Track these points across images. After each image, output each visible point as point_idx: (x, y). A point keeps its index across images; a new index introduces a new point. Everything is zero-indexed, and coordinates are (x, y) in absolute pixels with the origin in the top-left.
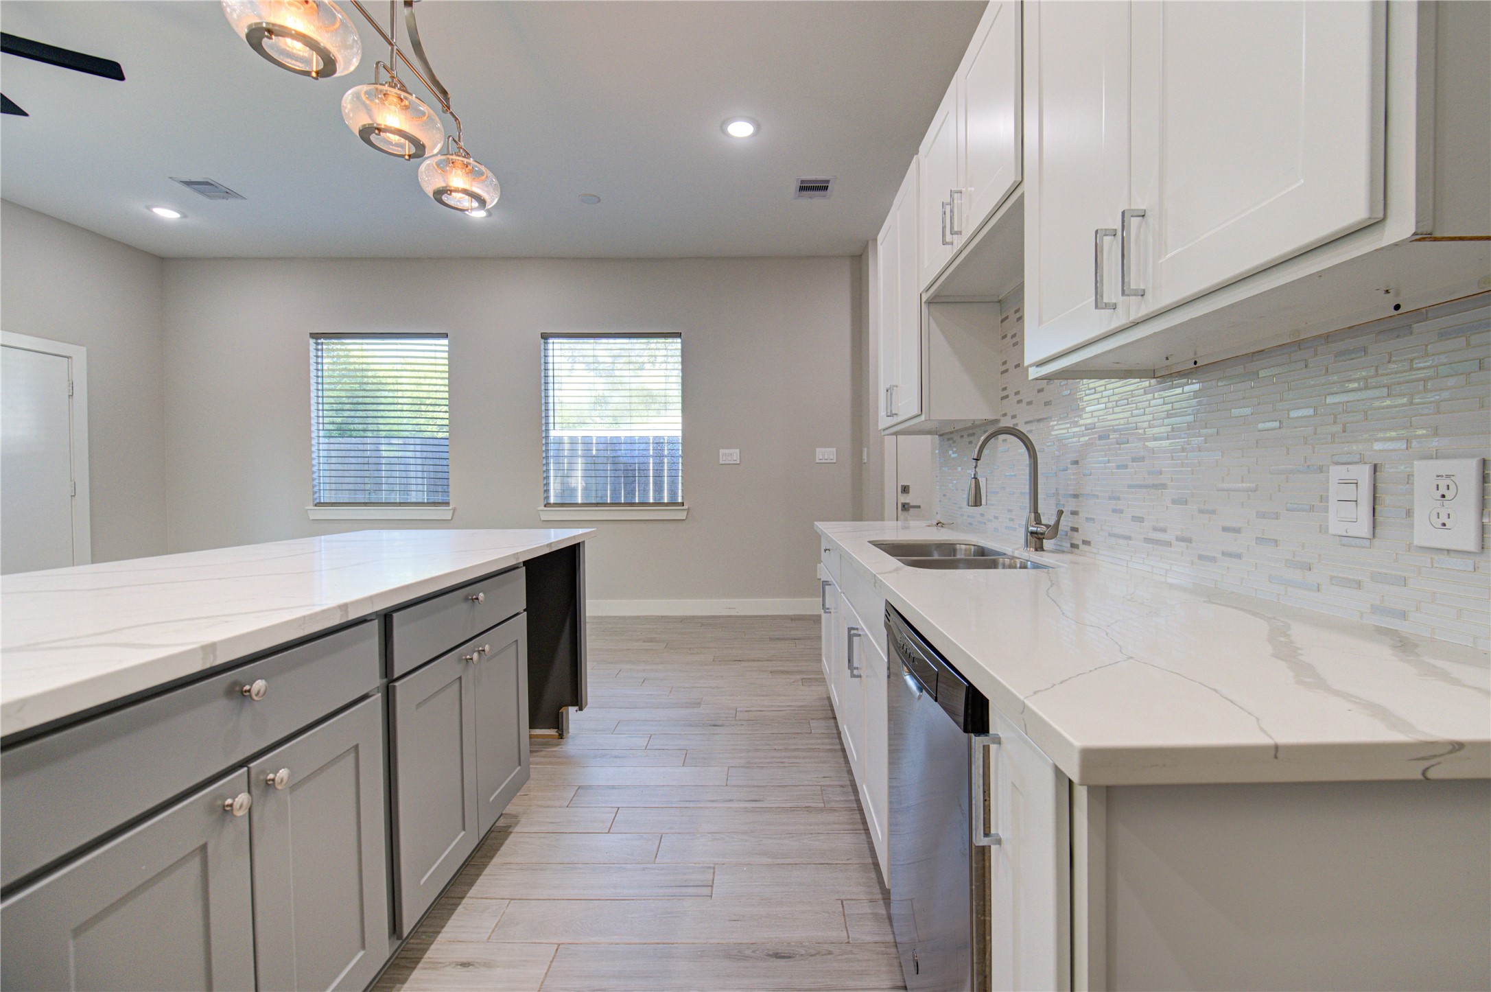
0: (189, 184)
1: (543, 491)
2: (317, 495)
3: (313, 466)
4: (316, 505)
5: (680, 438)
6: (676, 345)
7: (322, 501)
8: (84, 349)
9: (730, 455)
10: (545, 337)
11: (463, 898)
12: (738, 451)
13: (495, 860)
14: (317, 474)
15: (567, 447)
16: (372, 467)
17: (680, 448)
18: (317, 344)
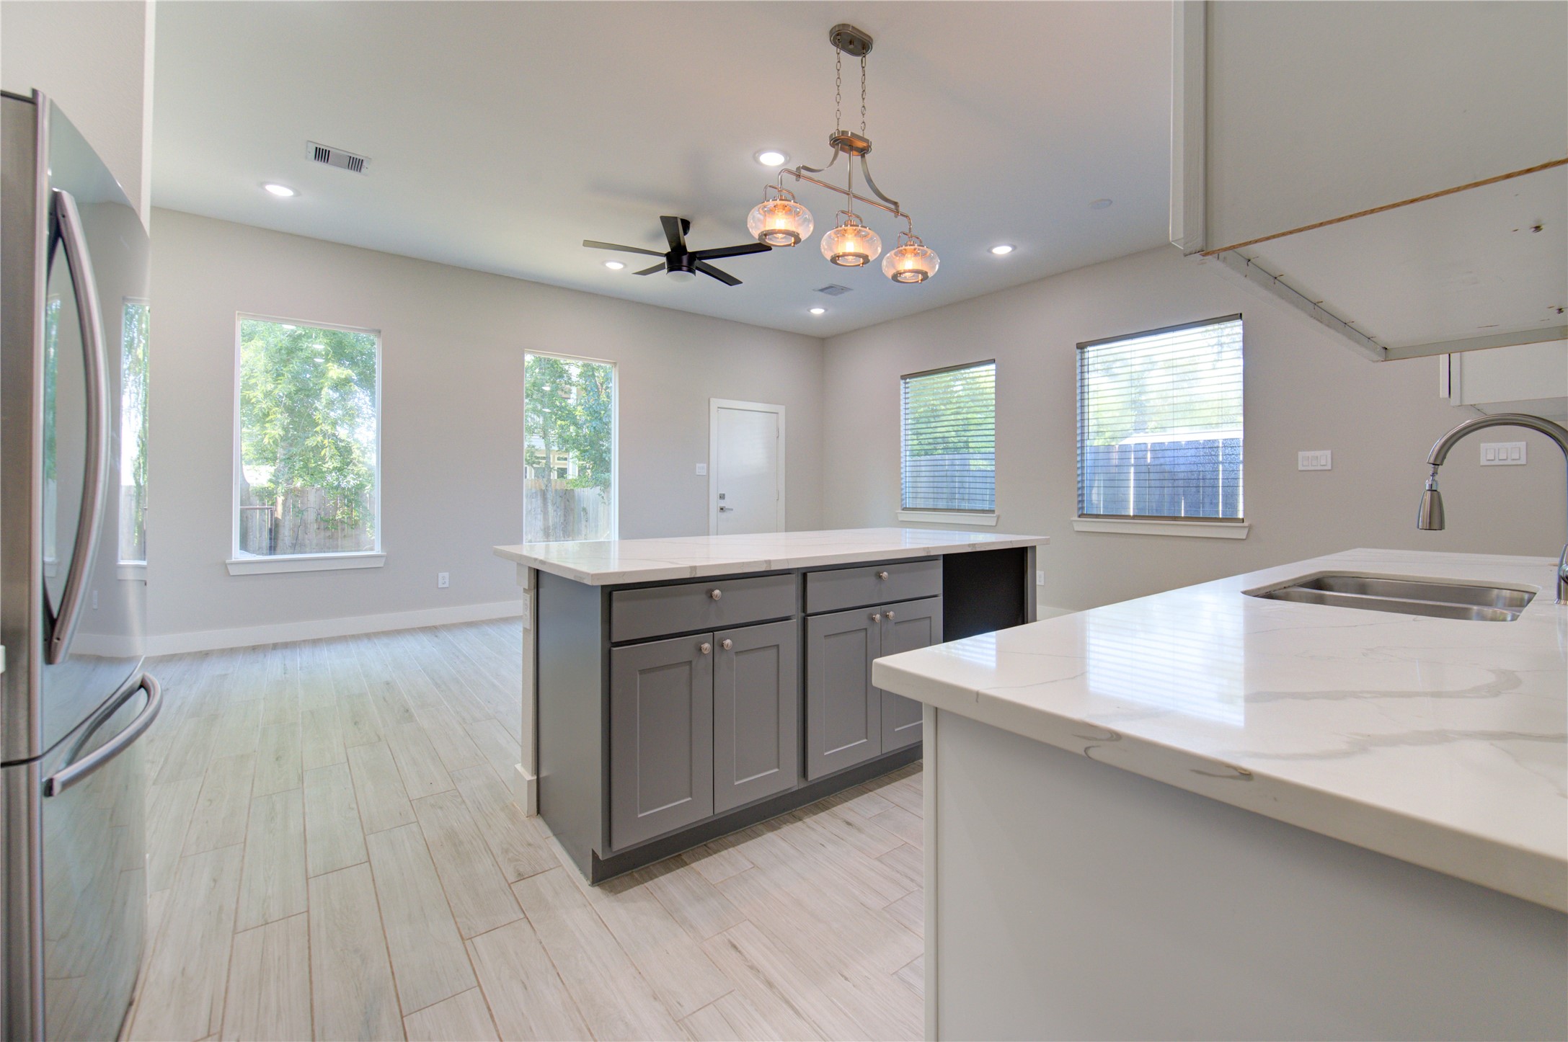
0: (822, 290)
1: (1076, 501)
2: (904, 501)
3: (902, 479)
5: (1241, 440)
6: (1235, 330)
7: (908, 507)
8: (784, 407)
9: (1316, 459)
10: (1081, 347)
11: (871, 791)
12: (1328, 453)
13: (904, 781)
14: (904, 486)
15: (1115, 456)
16: (949, 479)
17: (1241, 453)
18: (906, 383)
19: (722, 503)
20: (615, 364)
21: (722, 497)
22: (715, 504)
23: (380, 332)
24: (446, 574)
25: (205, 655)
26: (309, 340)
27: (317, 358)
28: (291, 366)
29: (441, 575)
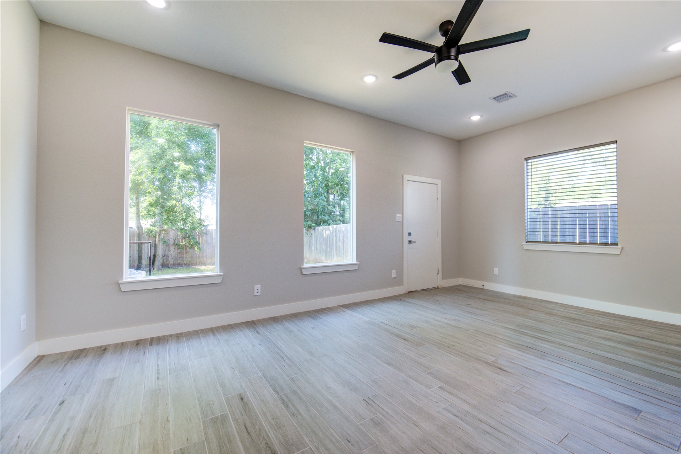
2: (527, 238)
3: (526, 223)
4: (527, 242)
7: (529, 240)
8: (441, 180)
14: (527, 227)
18: (527, 163)
19: (410, 238)
20: (353, 152)
21: (410, 234)
22: (406, 238)
23: (218, 126)
24: (259, 286)
25: (103, 350)
26: (170, 150)
27: (175, 162)
28: (161, 163)
29: (256, 287)
